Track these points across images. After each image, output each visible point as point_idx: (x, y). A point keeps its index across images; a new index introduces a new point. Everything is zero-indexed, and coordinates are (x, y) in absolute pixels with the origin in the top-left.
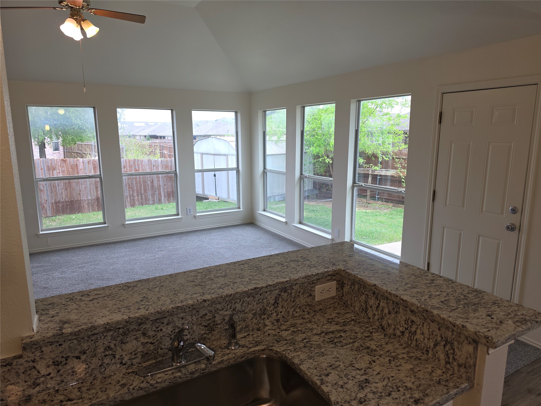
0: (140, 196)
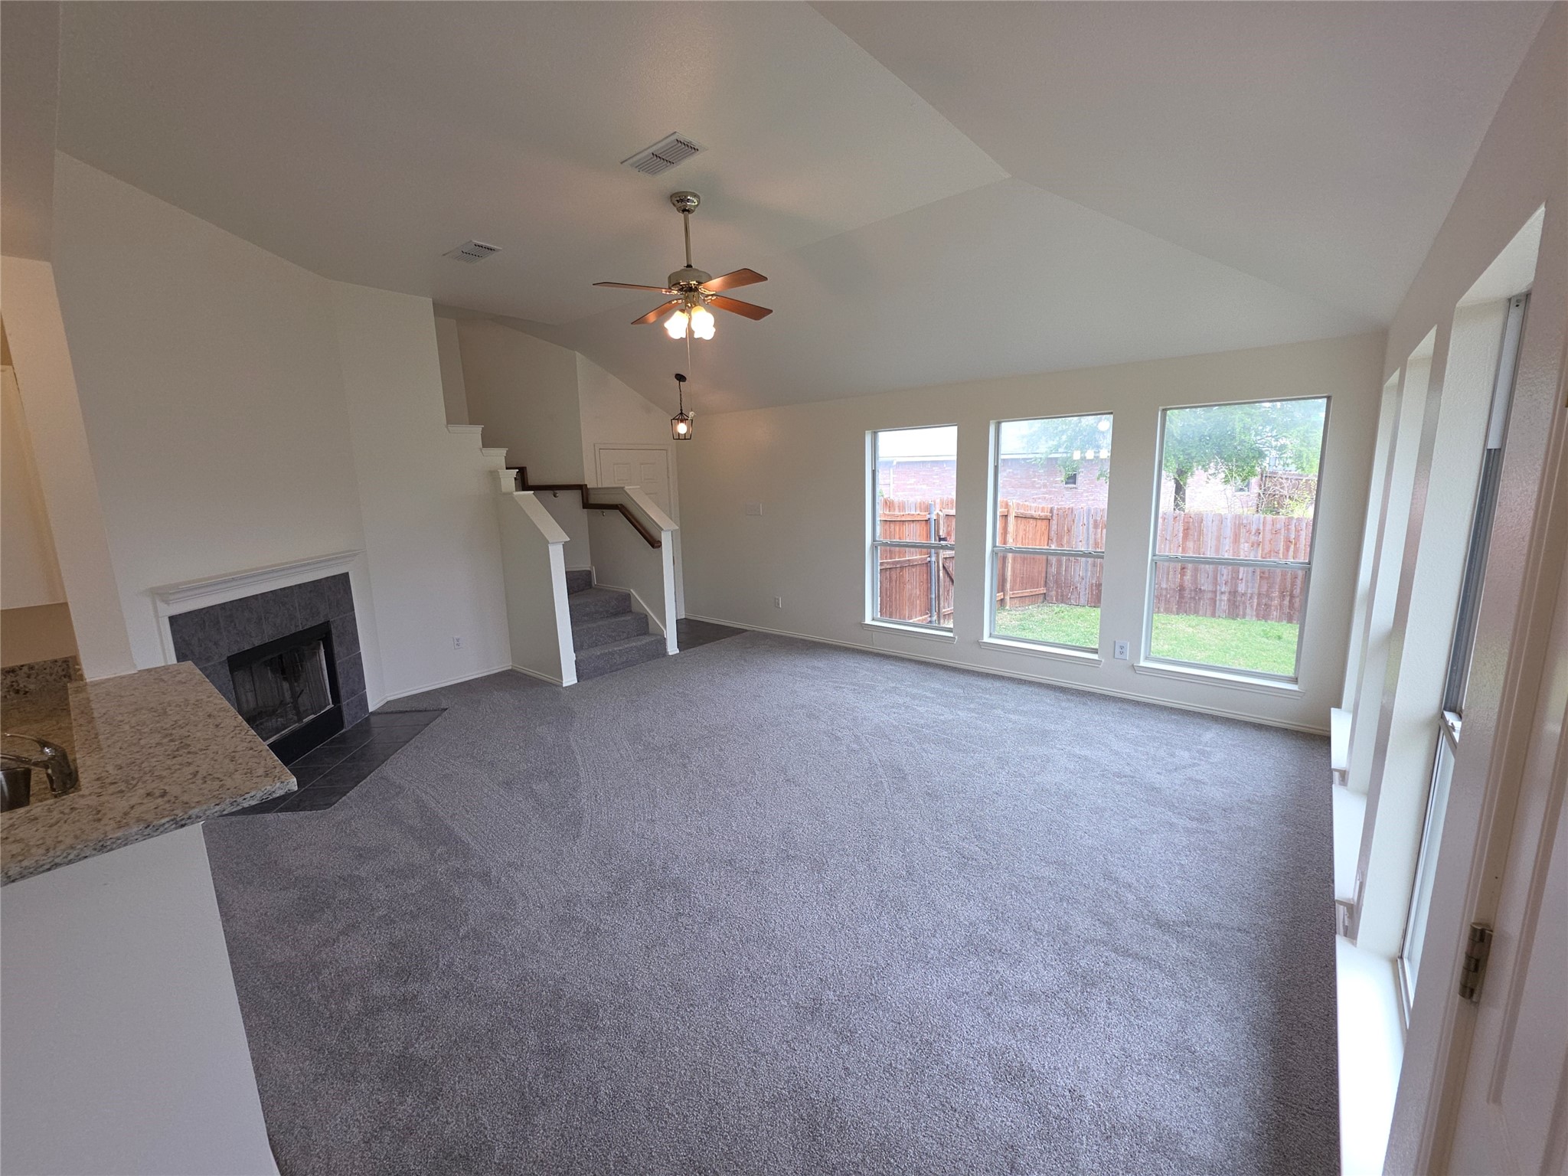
0: (1288, 599)
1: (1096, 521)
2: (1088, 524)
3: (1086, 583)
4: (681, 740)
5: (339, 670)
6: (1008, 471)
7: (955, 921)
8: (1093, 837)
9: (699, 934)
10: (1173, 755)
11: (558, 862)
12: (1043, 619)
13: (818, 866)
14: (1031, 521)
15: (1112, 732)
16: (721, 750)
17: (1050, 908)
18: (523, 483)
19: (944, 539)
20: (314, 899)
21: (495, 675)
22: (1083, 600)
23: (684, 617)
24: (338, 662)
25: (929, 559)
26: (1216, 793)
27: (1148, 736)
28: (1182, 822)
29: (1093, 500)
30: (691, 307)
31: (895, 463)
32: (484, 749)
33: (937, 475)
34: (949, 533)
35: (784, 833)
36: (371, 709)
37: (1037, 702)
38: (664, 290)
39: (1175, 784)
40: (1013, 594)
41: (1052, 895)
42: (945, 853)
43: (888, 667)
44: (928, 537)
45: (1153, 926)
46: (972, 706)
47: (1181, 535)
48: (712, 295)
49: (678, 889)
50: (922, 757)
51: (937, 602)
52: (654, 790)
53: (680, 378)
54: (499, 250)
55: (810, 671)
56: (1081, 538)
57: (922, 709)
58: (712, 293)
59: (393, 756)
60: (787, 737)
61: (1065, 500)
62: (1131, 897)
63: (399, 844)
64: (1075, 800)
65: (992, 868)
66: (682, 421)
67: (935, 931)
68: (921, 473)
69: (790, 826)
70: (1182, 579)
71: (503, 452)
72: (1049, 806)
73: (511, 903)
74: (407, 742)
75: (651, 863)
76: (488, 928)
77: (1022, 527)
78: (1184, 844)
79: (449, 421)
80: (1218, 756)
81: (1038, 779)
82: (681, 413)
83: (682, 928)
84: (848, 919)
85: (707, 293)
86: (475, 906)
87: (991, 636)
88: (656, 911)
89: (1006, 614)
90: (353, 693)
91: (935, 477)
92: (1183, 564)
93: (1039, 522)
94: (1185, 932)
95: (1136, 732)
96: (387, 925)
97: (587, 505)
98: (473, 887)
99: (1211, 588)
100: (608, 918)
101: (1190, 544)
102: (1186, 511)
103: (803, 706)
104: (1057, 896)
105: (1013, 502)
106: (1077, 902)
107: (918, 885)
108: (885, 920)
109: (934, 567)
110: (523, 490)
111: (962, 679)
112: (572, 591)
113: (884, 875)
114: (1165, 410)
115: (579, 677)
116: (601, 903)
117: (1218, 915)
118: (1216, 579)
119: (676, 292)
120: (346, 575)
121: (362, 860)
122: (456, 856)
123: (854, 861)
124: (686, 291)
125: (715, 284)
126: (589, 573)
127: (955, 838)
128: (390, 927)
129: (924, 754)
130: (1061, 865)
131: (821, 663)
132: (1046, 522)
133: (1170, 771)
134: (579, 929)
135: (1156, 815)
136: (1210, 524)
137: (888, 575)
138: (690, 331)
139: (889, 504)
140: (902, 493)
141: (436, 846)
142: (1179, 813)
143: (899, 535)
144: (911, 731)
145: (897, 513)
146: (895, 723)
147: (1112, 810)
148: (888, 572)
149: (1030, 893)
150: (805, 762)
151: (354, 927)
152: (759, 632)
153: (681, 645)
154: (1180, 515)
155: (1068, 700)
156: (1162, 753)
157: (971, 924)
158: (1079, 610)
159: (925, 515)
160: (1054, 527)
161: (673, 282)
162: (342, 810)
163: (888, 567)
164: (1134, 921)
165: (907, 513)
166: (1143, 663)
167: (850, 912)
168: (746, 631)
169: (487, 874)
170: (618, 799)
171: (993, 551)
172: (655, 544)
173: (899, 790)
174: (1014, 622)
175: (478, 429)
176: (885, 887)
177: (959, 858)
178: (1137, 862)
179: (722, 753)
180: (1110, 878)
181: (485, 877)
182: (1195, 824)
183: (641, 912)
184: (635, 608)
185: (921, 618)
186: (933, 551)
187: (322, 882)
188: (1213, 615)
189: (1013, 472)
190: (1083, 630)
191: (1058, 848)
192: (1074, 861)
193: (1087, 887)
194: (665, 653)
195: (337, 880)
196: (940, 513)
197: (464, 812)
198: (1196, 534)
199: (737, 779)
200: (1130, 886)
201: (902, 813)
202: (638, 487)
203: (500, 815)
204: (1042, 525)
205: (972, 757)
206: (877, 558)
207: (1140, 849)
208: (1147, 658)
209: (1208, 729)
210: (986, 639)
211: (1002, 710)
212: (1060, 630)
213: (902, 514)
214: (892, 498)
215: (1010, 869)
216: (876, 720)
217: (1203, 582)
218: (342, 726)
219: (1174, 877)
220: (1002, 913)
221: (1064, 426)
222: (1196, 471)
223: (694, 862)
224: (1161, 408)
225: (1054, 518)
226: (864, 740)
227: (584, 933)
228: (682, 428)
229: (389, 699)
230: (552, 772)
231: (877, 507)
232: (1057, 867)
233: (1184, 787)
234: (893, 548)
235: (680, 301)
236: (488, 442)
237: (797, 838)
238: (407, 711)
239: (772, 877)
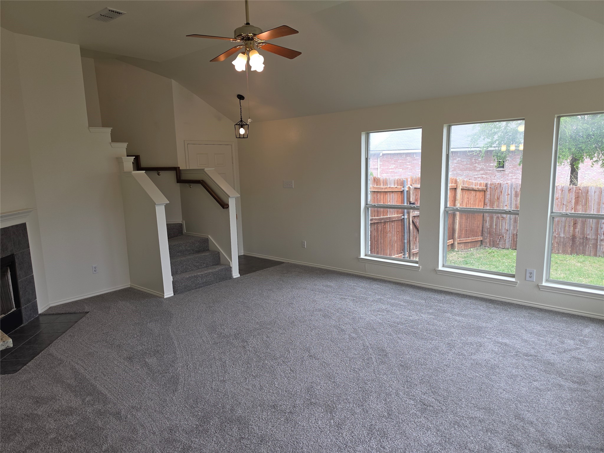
1: (516, 192)
2: (511, 194)
3: (509, 234)
4: (242, 331)
5: (20, 286)
6: (457, 159)
7: (418, 443)
8: (508, 393)
9: (255, 450)
10: (563, 343)
11: (163, 406)
12: (480, 257)
13: (330, 409)
14: (473, 192)
15: (523, 328)
16: (268, 337)
17: (479, 436)
18: (138, 166)
19: (413, 204)
20: (9, 428)
21: (120, 291)
22: (507, 245)
23: (242, 254)
24: (19, 281)
25: (403, 217)
26: (591, 367)
27: (547, 331)
28: (567, 384)
29: (516, 179)
30: (249, 51)
31: (381, 154)
32: (114, 337)
33: (409, 162)
34: (416, 200)
35: (308, 389)
36: (40, 311)
37: (474, 309)
38: (231, 39)
39: (564, 360)
40: (460, 240)
41: (481, 428)
42: (412, 402)
43: (376, 286)
44: (403, 202)
45: (546, 447)
46: (431, 311)
47: (573, 201)
48: (262, 43)
49: (240, 423)
50: (398, 342)
51: (408, 246)
52: (225, 362)
53: (241, 97)
54: (124, 14)
55: (324, 288)
56: (506, 203)
57: (398, 313)
58: (263, 41)
59: (55, 341)
60: (310, 329)
61: (497, 178)
62: (532, 430)
63: (62, 395)
64: (497, 370)
65: (443, 412)
66: (242, 127)
67: (405, 449)
68: (399, 161)
69: (312, 384)
70: (574, 230)
71: (125, 145)
72: (480, 374)
73: (134, 430)
74: (64, 332)
75: (223, 407)
76: (120, 446)
77: (466, 196)
78: (568, 398)
79: (90, 125)
80: (593, 344)
81: (474, 357)
82: (241, 121)
83: (243, 446)
84: (349, 441)
85: (260, 41)
86: (112, 432)
87: (443, 266)
88: (227, 436)
89: (455, 253)
90: (29, 301)
91: (408, 164)
92: (575, 219)
93: (478, 193)
94: (567, 451)
95: (539, 328)
96: (57, 443)
97: (180, 180)
98: (110, 421)
99: (593, 237)
100: (197, 440)
101: (580, 207)
102: (578, 185)
103: (320, 310)
104: (484, 428)
105: (460, 179)
106: (497, 432)
107: (395, 422)
108: (373, 443)
109: (406, 221)
110: (137, 170)
111: (424, 294)
112: (170, 237)
113: (373, 415)
114: (559, 118)
115: (175, 291)
116: (191, 431)
117: (589, 441)
118: (598, 230)
119: (239, 41)
120: (24, 225)
121: (38, 404)
122: (98, 402)
123: (353, 406)
124: (246, 40)
125: (265, 35)
126: (181, 225)
127: (419, 393)
128: (58, 444)
129: (399, 341)
130: (488, 410)
131: (332, 283)
132: (482, 193)
133: (560, 352)
134: (178, 446)
135: (550, 379)
136: (593, 194)
137: (376, 227)
138: (248, 66)
139: (376, 181)
140: (385, 175)
141: (85, 396)
142: (566, 379)
143: (383, 201)
144: (391, 326)
145: (382, 186)
146: (380, 321)
147: (522, 376)
148: (376, 225)
149: (467, 426)
150: (322, 345)
151: (35, 444)
152: (291, 264)
153: (241, 271)
154: (573, 188)
155: (495, 308)
156: (555, 341)
157: (428, 445)
158: (505, 251)
159: (401, 188)
160: (488, 196)
161: (238, 34)
162: (24, 374)
163: (376, 221)
164: (534, 444)
165: (388, 186)
166: (544, 284)
167: (351, 437)
168: (283, 263)
169: (119, 413)
170: (201, 368)
171: (445, 210)
172: (225, 206)
173: (383, 362)
174: (460, 259)
175: (109, 130)
176: (373, 423)
177: (421, 405)
178: (537, 408)
179: (268, 339)
180: (519, 418)
181: (117, 415)
182: (576, 386)
183: (217, 437)
184: (211, 247)
185: (398, 255)
186: (406, 211)
187: (14, 417)
188: (595, 255)
189: (461, 160)
190: (507, 264)
191: (485, 399)
192: (496, 407)
193: (504, 423)
194: (230, 277)
195: (23, 416)
196: (411, 187)
197: (102, 375)
198: (583, 200)
199: (278, 355)
200: (532, 423)
201: (385, 377)
202: (214, 169)
203: (126, 378)
204: (480, 195)
205: (431, 343)
206: (369, 217)
207: (539, 400)
208: (547, 281)
209: (587, 327)
210: (440, 268)
211: (451, 313)
212: (491, 264)
213: (385, 187)
214: (379, 176)
215: (454, 412)
216: (367, 319)
217: (588, 233)
218: (21, 323)
219: (561, 418)
220: (449, 439)
221: (495, 129)
222: (586, 159)
223: (251, 406)
224: (556, 116)
225: (488, 190)
226: (360, 332)
227: (181, 449)
228: (242, 131)
229: (51, 305)
230: (158, 352)
231: (369, 182)
232: (485, 411)
233: (570, 362)
234: (379, 209)
235: (242, 47)
236: (115, 138)
237: (317, 392)
238: (63, 313)
239: (301, 416)
